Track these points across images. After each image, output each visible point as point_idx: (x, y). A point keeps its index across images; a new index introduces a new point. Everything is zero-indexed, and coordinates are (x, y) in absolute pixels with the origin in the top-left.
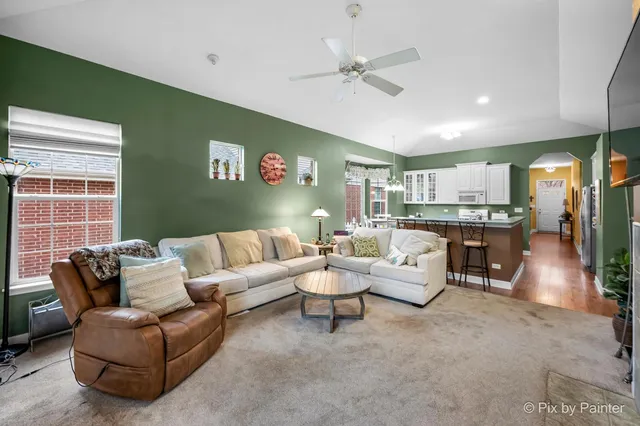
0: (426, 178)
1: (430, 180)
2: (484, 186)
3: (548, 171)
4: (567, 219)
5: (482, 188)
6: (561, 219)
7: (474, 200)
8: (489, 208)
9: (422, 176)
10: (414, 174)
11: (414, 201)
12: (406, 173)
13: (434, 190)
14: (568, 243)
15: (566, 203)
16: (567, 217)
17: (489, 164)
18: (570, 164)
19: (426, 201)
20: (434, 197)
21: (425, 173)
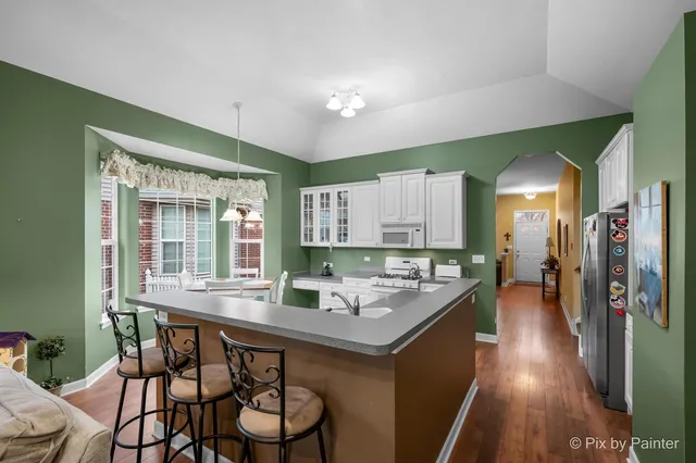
0: (334, 200)
1: (340, 204)
2: (421, 213)
3: (528, 197)
4: (552, 267)
5: (419, 219)
6: (543, 267)
7: (405, 241)
8: (431, 254)
9: (328, 195)
10: (316, 192)
11: (317, 242)
12: (305, 191)
13: (346, 221)
14: (553, 301)
15: (550, 243)
16: (552, 264)
17: (429, 172)
18: (555, 187)
19: (333, 242)
20: (345, 235)
21: (333, 190)
